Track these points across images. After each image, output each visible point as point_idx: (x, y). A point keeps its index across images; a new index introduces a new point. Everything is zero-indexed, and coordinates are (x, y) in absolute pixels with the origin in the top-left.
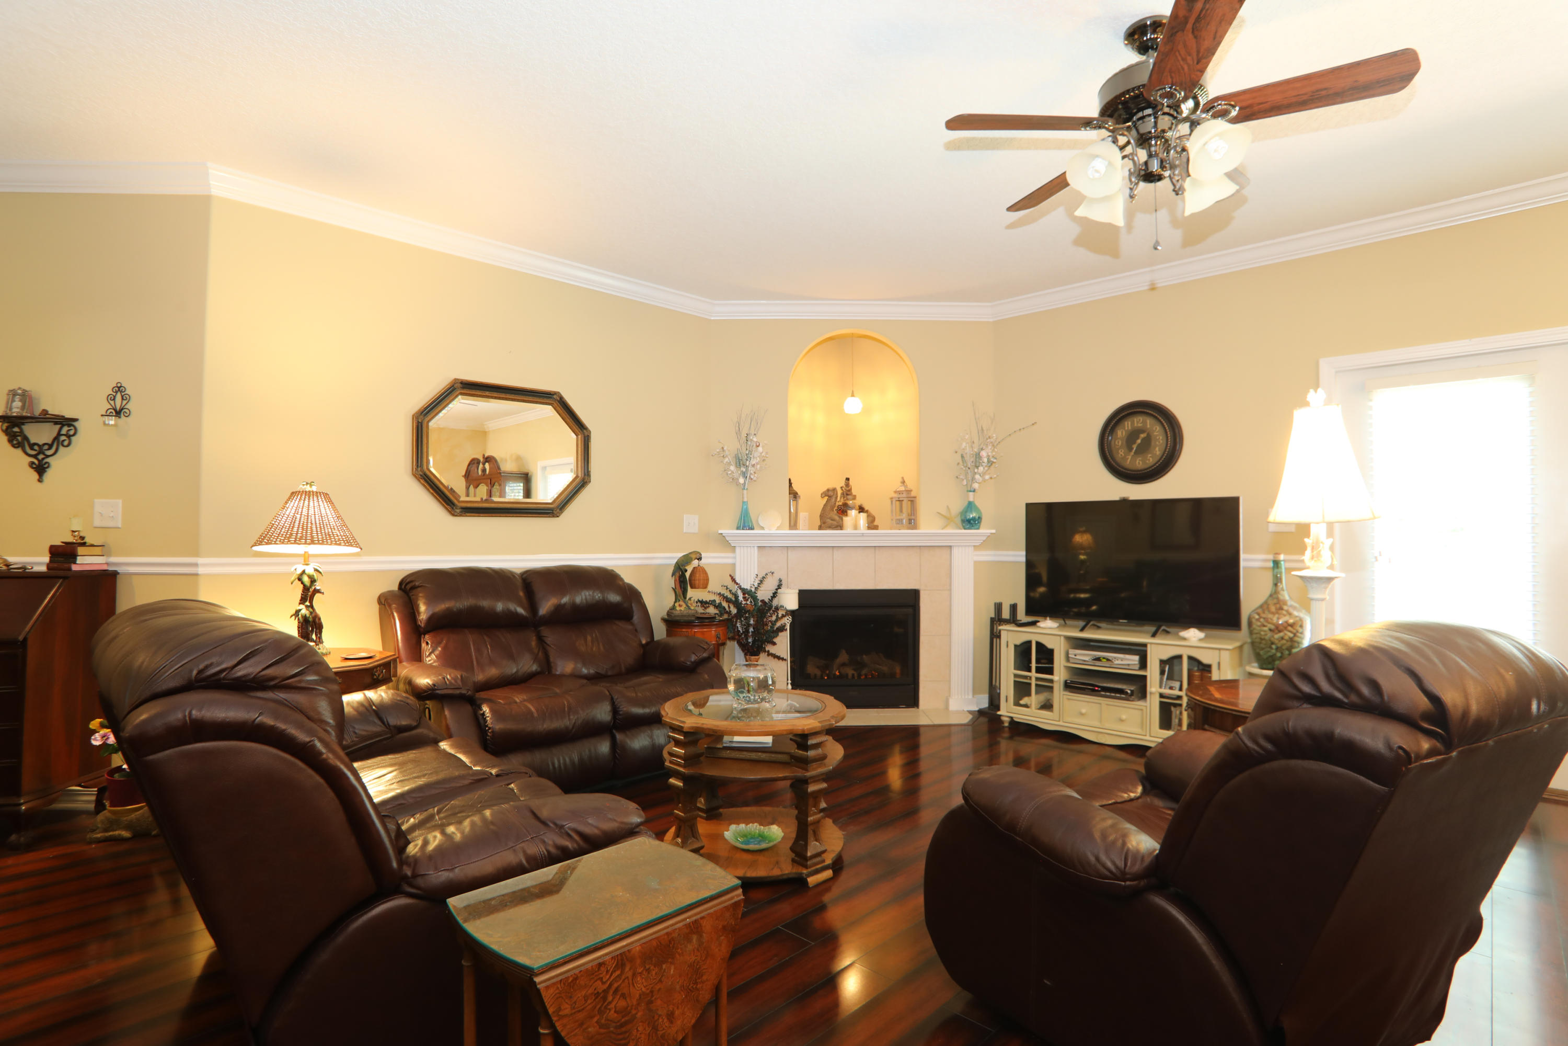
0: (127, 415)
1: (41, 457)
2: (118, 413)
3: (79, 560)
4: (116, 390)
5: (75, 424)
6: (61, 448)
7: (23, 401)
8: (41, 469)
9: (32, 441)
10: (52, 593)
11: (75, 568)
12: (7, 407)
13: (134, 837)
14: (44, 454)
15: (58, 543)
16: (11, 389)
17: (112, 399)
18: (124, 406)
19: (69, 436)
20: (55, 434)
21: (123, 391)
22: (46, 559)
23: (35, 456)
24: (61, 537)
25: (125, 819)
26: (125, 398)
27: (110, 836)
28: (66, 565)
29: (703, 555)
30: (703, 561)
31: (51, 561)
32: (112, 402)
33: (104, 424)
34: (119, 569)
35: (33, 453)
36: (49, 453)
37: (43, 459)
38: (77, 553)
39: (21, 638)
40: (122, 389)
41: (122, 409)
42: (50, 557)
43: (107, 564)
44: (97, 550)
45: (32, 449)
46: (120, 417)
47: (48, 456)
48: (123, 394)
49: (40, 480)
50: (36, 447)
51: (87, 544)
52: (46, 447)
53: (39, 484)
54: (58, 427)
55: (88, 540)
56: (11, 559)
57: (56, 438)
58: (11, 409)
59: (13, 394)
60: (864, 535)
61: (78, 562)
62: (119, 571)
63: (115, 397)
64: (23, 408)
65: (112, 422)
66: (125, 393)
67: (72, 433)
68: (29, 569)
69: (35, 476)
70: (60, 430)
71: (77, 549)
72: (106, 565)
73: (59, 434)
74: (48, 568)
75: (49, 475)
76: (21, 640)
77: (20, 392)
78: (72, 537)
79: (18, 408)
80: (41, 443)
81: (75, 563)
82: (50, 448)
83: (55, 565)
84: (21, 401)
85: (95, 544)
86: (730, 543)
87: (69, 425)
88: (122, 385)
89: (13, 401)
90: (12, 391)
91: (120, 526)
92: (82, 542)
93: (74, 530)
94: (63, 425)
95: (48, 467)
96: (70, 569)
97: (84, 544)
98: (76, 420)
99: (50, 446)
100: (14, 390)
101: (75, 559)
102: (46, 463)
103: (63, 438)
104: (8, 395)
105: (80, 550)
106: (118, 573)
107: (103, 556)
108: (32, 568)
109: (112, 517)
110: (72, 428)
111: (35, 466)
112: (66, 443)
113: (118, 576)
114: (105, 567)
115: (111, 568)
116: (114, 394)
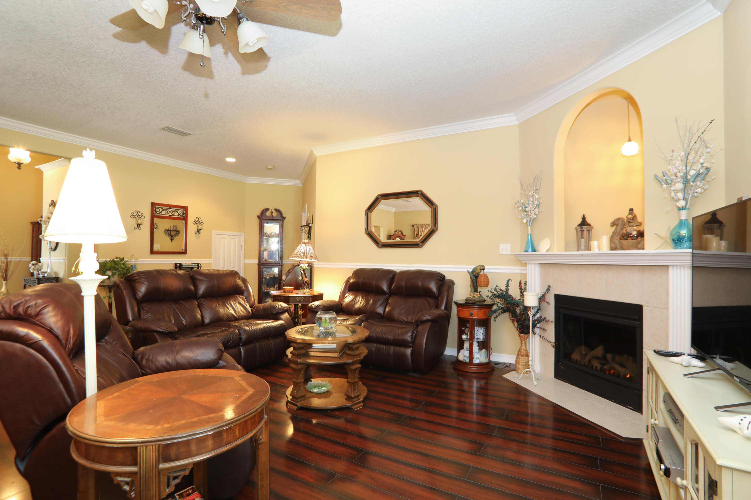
29: (486, 267)
30: (485, 271)
60: (584, 255)
86: (520, 261)
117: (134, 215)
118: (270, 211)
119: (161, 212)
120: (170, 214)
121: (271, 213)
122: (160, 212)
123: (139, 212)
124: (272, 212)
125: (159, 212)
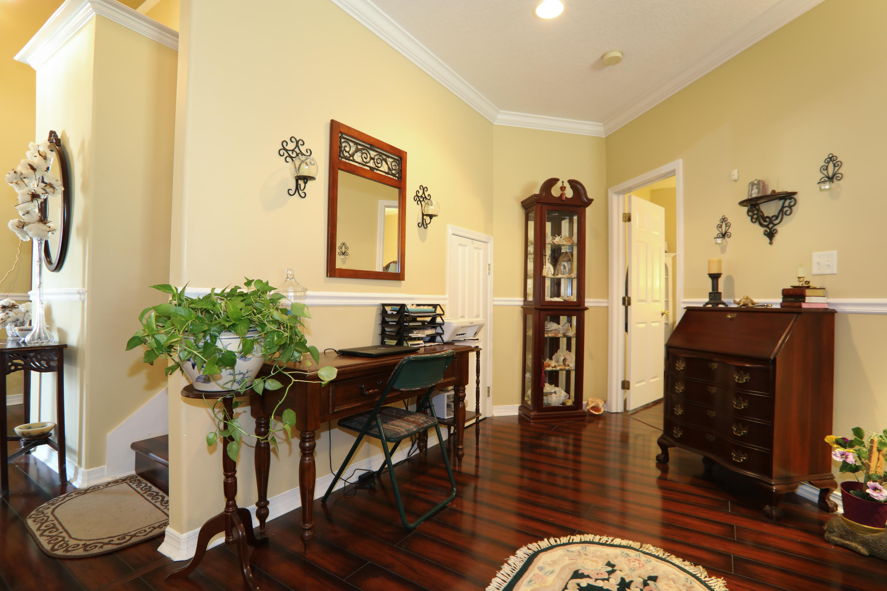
0: (839, 179)
1: (771, 226)
2: (831, 179)
3: (808, 300)
4: (828, 161)
5: (795, 196)
6: (785, 217)
7: (758, 188)
8: (771, 235)
9: (766, 215)
10: (790, 325)
11: (804, 306)
12: (749, 195)
13: (871, 556)
14: (773, 223)
15: (788, 287)
16: (751, 182)
17: (825, 169)
18: (836, 172)
19: (790, 207)
20: (780, 207)
21: (835, 159)
22: (780, 300)
23: (767, 226)
24: (790, 283)
25: (862, 535)
26: (837, 165)
27: (847, 544)
28: (797, 304)
31: (783, 301)
32: (825, 172)
33: (821, 189)
34: (837, 308)
35: (766, 224)
36: (776, 222)
37: (772, 227)
38: (805, 293)
39: (772, 357)
40: (834, 159)
41: (835, 175)
42: (783, 298)
43: (828, 303)
44: (820, 292)
45: (765, 221)
46: (833, 182)
47: (775, 225)
48: (835, 162)
49: (771, 243)
50: (767, 220)
51: (811, 287)
52: (774, 218)
53: (770, 245)
54: (782, 201)
55: (812, 284)
56: (755, 300)
57: (781, 210)
58: (751, 195)
59: (752, 184)
61: (806, 301)
62: (837, 310)
63: (827, 167)
64: (759, 192)
65: (827, 187)
66: (837, 160)
67: (792, 204)
68: (769, 306)
69: (767, 240)
70: (784, 203)
71: (805, 291)
72: (827, 305)
73: (783, 207)
74: (781, 306)
75: (777, 238)
76: (772, 359)
77: (756, 182)
78: (799, 282)
79: (755, 194)
80: (770, 216)
81: (804, 302)
82: (777, 218)
83: (788, 304)
84: (757, 188)
85: (817, 288)
87: (790, 199)
88: (834, 155)
89: (752, 189)
90: (751, 183)
91: (835, 272)
92: (807, 285)
93: (800, 276)
94: (786, 200)
95: (776, 233)
96: (801, 307)
97: (808, 287)
98: (795, 193)
99: (777, 217)
100: (752, 182)
101: (805, 298)
102: (775, 229)
103: (786, 209)
104: (749, 186)
105: (808, 292)
106: (836, 312)
107: (824, 297)
108: (771, 306)
109: (829, 265)
110: (793, 200)
111: (767, 233)
112: (788, 213)
113: (836, 314)
114: (826, 306)
115: (831, 308)
116: (826, 165)
117: (287, 148)
118: (559, 184)
119: (353, 155)
120: (371, 164)
121: (562, 190)
122: (350, 153)
123: (300, 142)
124: (563, 188)
125: (348, 152)
